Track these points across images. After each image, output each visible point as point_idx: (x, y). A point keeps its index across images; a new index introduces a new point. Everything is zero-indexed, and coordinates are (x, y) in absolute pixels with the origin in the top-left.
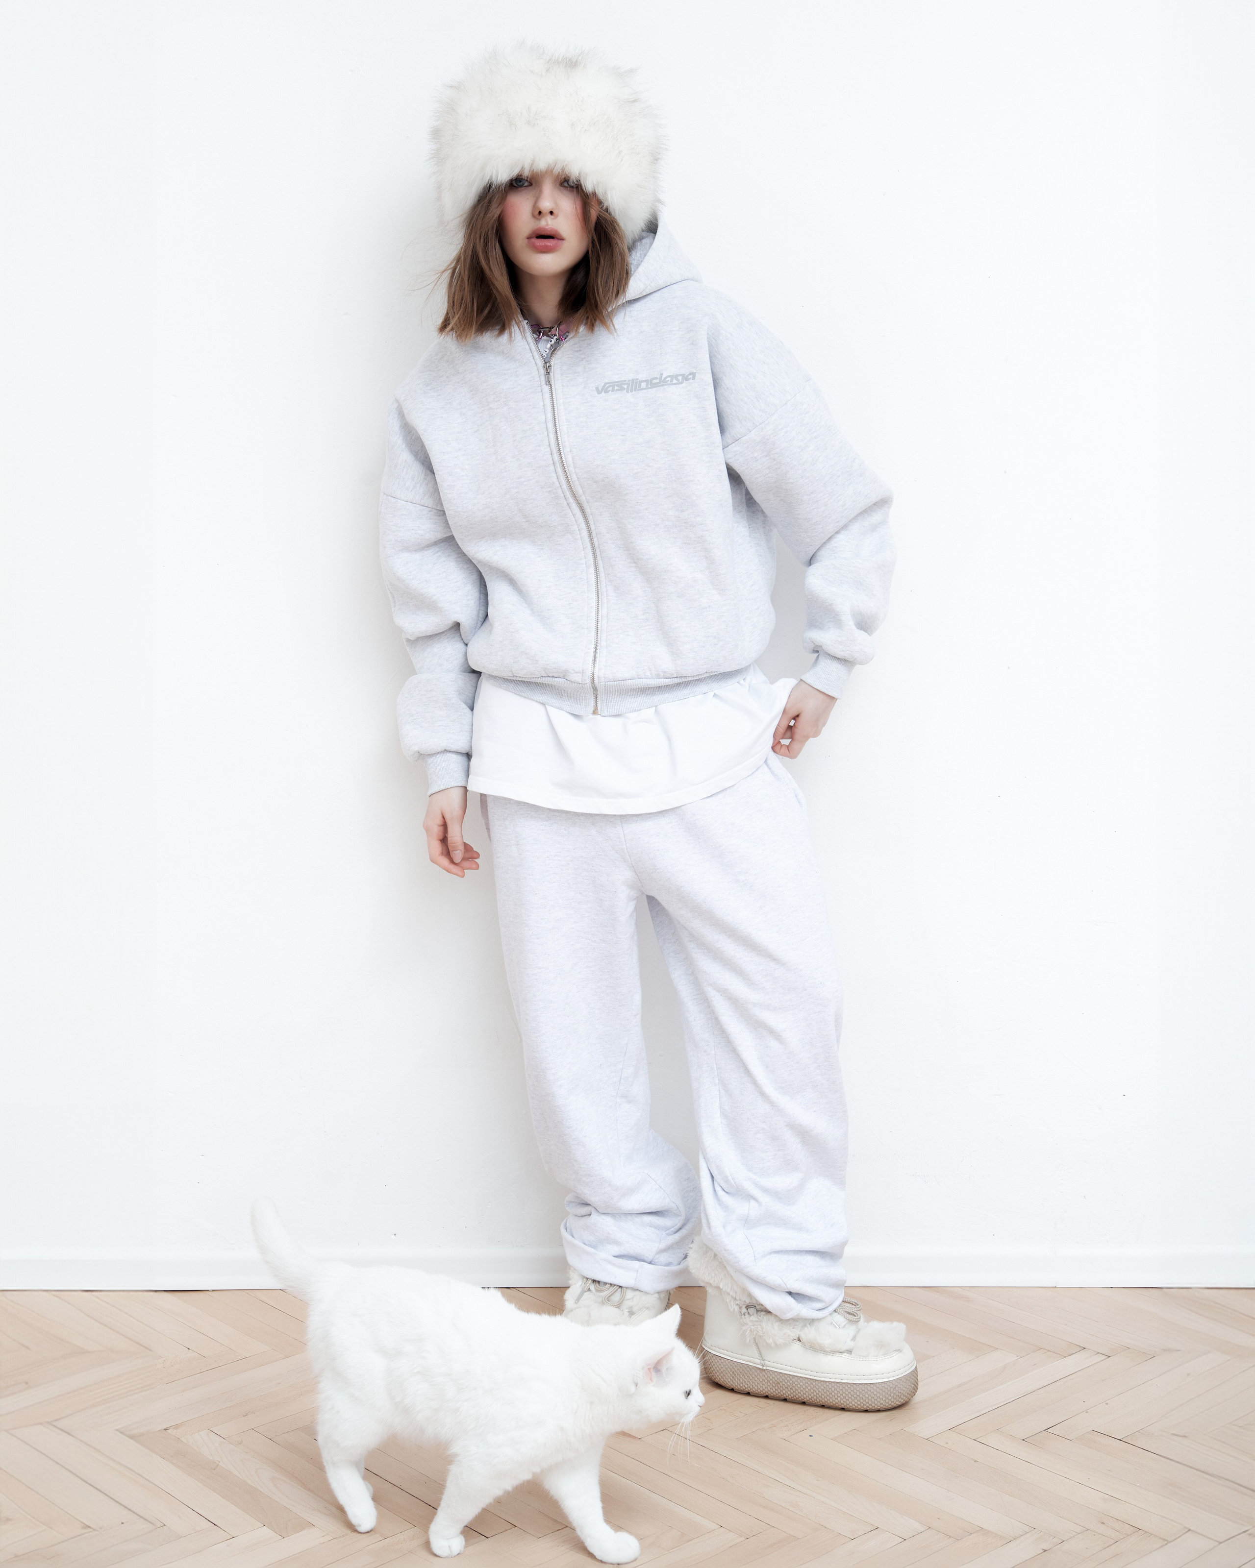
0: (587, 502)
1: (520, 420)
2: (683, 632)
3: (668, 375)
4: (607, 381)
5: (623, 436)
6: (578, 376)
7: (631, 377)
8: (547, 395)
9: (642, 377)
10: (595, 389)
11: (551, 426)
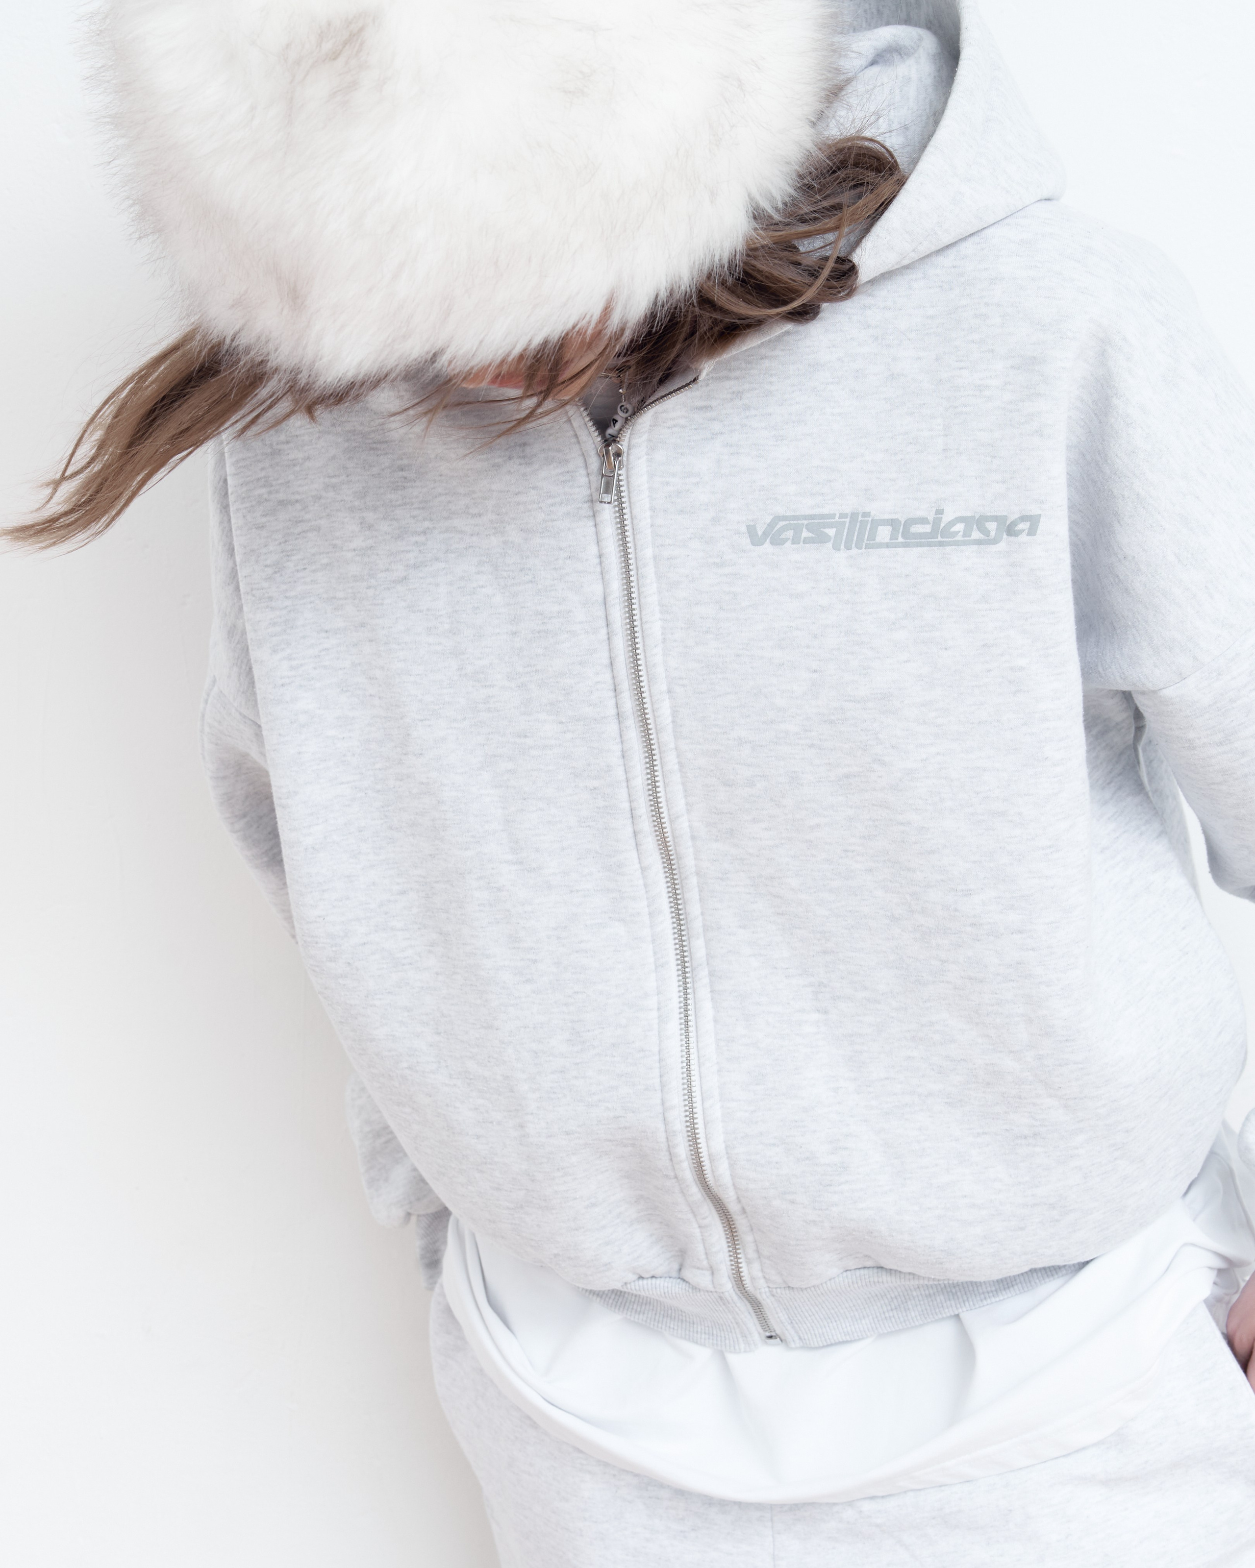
0: (693, 838)
1: (531, 582)
3: (958, 514)
4: (780, 510)
5: (815, 671)
6: (697, 484)
7: (848, 504)
8: (609, 530)
9: (880, 508)
10: (744, 529)
11: (618, 615)
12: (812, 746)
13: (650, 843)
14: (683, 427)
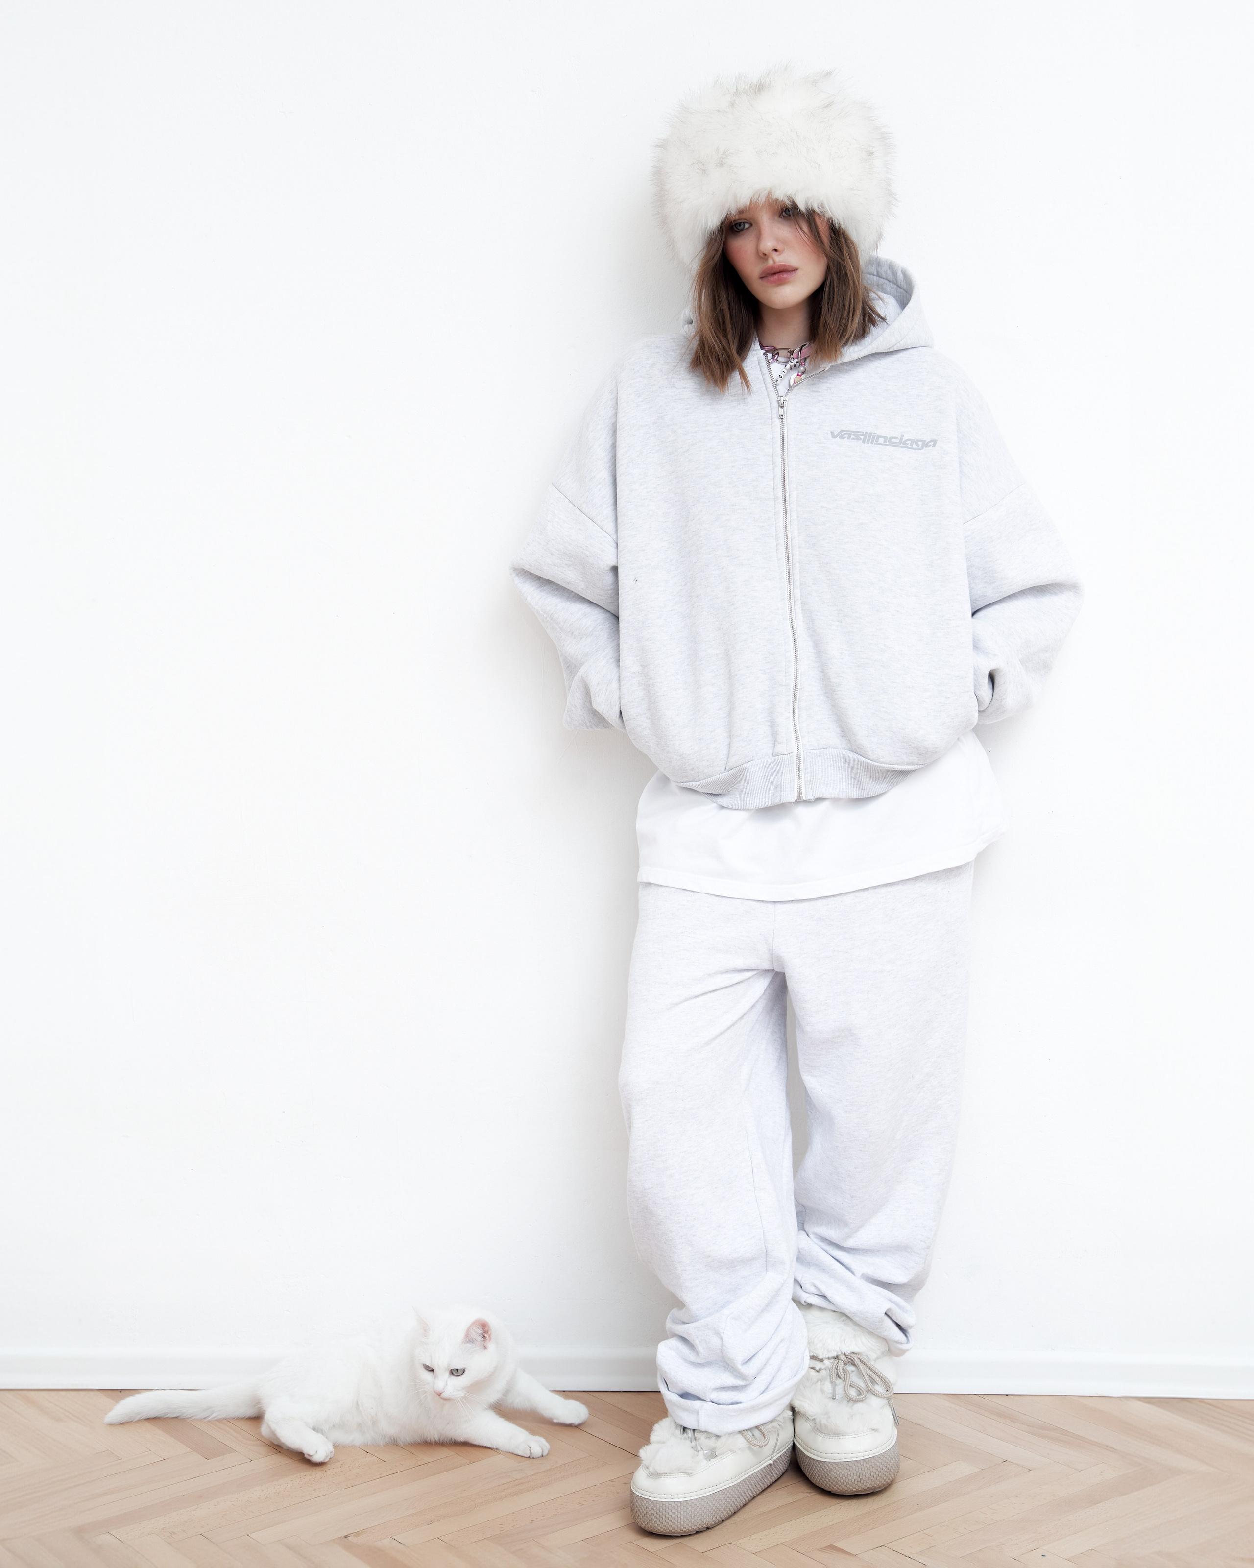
0: (799, 547)
1: (742, 447)
2: (883, 707)
3: (910, 438)
4: (844, 428)
5: (854, 482)
6: (813, 416)
7: (869, 430)
8: (778, 429)
9: (879, 432)
10: (830, 433)
11: (779, 460)
12: (850, 510)
13: (782, 549)
14: (808, 397)
